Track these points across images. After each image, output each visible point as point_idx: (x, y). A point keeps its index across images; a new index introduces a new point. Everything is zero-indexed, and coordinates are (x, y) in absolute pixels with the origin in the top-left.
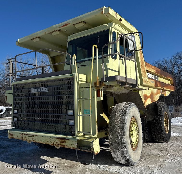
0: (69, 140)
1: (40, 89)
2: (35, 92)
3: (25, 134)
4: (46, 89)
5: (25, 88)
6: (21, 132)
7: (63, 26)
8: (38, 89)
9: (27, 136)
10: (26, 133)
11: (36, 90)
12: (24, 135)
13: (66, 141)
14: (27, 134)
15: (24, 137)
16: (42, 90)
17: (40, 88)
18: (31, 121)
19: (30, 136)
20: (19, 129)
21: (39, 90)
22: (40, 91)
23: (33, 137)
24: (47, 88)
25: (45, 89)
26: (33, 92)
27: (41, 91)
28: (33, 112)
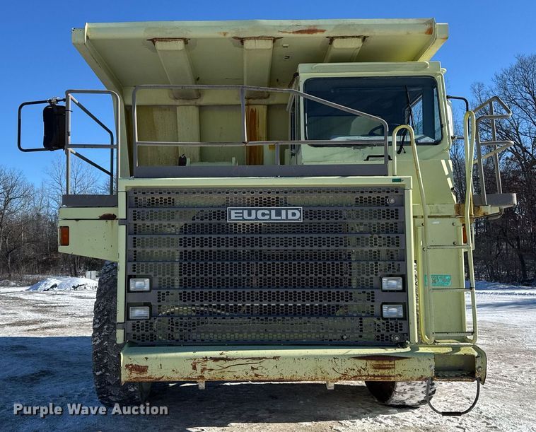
0: (407, 358)
1: (267, 212)
2: (244, 220)
3: (216, 359)
4: (294, 214)
5: (177, 202)
6: (191, 354)
7: (300, 31)
8: (257, 210)
9: (230, 363)
10: (222, 356)
11: (250, 215)
12: (211, 361)
13: (396, 362)
14: (226, 359)
15: (211, 370)
16: (279, 214)
17: (270, 210)
19: (245, 361)
20: (154, 346)
21: (263, 215)
22: (267, 217)
23: (255, 366)
24: (298, 209)
25: (290, 212)
26: (233, 217)
28: (237, 283)
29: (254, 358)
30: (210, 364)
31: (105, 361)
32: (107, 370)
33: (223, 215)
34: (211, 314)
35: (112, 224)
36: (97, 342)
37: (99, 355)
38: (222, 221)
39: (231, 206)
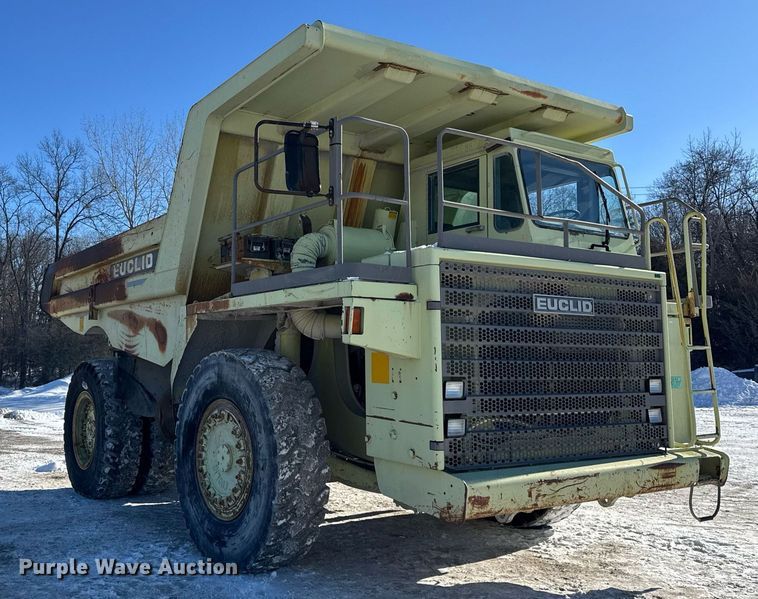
0: (683, 464)
1: (566, 302)
2: (549, 310)
3: (549, 482)
4: (587, 306)
7: (527, 93)
8: (561, 302)
9: (561, 485)
10: (555, 478)
11: (553, 305)
12: (545, 485)
13: (677, 469)
14: (557, 481)
15: (545, 495)
16: (576, 306)
17: (569, 300)
18: (524, 427)
19: (571, 482)
21: (564, 305)
22: (566, 308)
23: (580, 487)
24: (590, 301)
25: (585, 303)
26: (539, 307)
27: (572, 309)
28: (533, 388)
29: (579, 478)
30: (545, 488)
31: (295, 503)
32: (294, 517)
33: (529, 304)
34: (517, 428)
35: (410, 307)
36: (287, 476)
37: (288, 494)
38: (528, 311)
39: (538, 292)
